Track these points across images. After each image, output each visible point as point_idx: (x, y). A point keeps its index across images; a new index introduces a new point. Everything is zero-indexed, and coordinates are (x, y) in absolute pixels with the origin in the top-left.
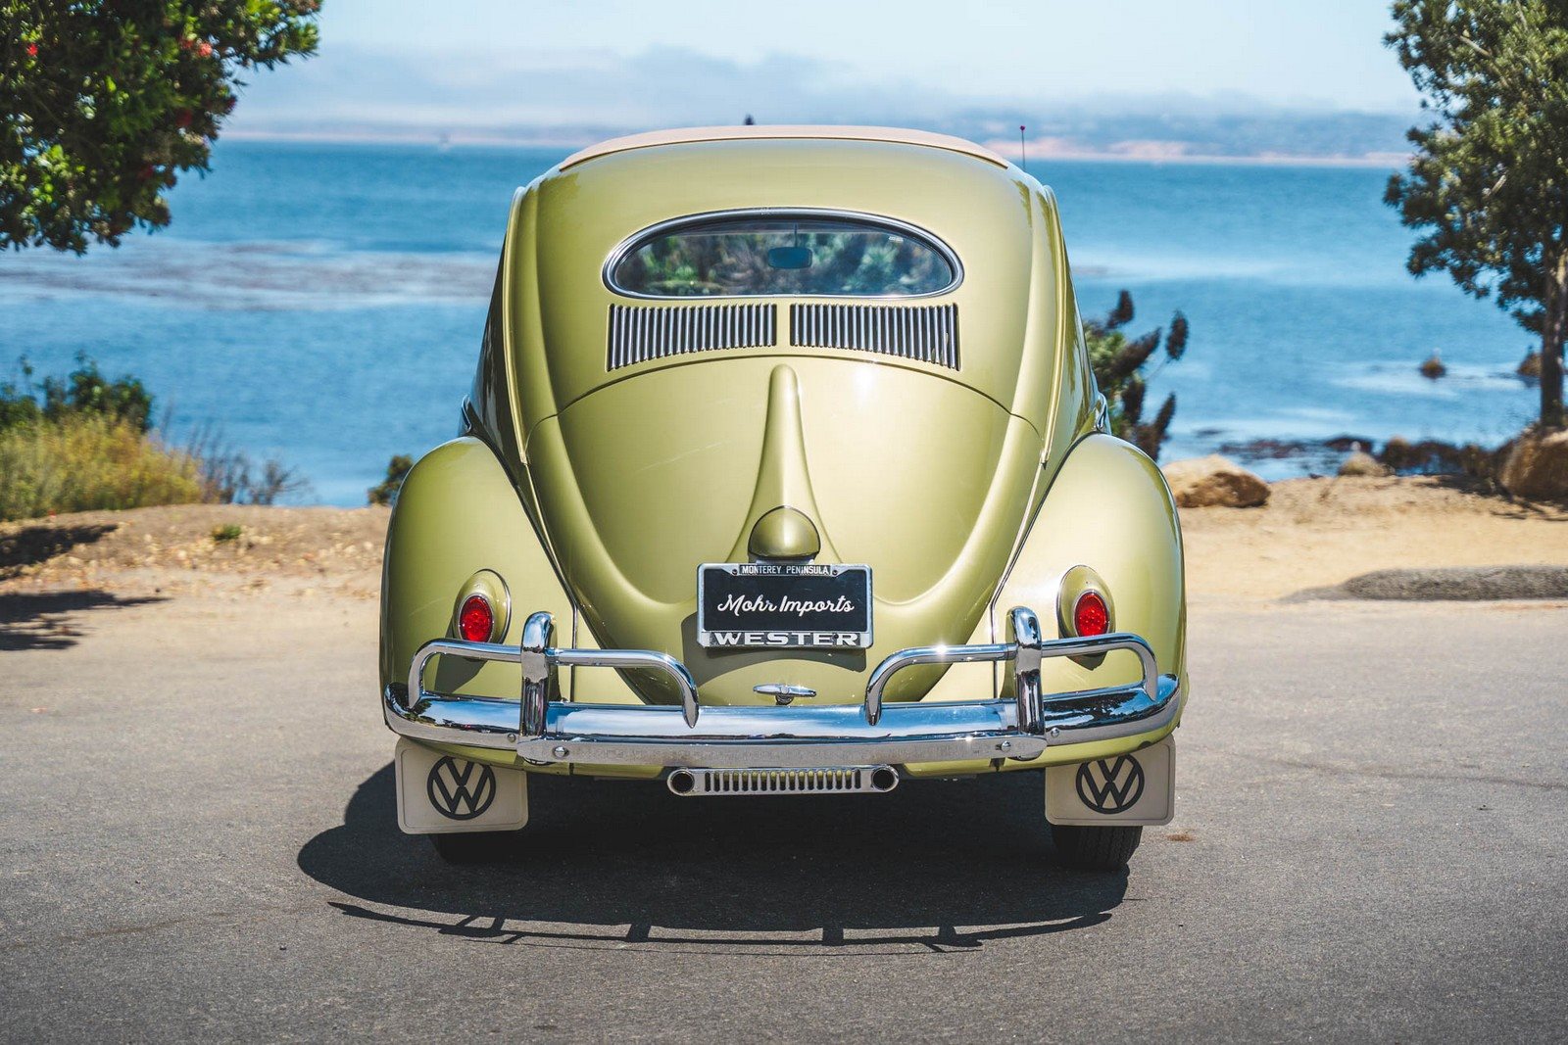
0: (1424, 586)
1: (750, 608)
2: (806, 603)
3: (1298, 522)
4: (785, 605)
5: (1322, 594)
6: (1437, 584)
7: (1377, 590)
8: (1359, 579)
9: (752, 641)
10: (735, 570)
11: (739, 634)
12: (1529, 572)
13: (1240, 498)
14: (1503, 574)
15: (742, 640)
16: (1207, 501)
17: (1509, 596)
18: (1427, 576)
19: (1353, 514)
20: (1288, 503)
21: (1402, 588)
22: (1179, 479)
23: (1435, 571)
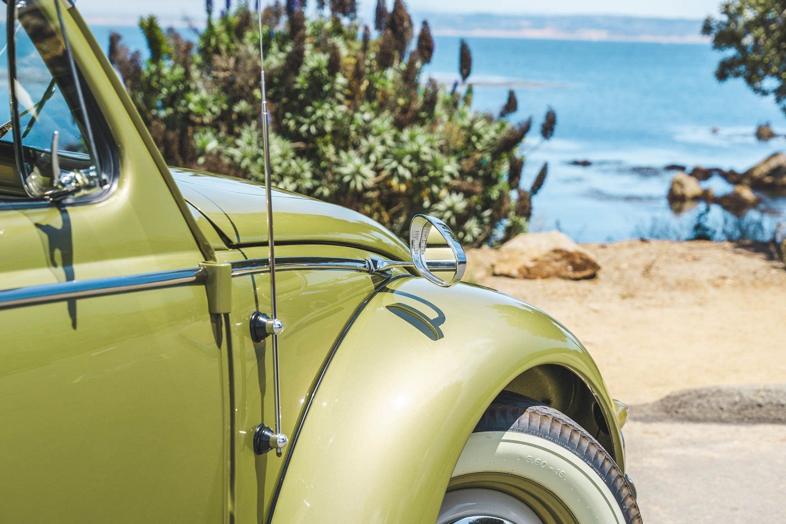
0: (746, 407)
6: (760, 406)
7: (695, 411)
8: (676, 398)
13: (575, 272)
16: (545, 274)
18: (749, 396)
20: (616, 275)
21: (722, 409)
22: (522, 254)
23: (758, 391)
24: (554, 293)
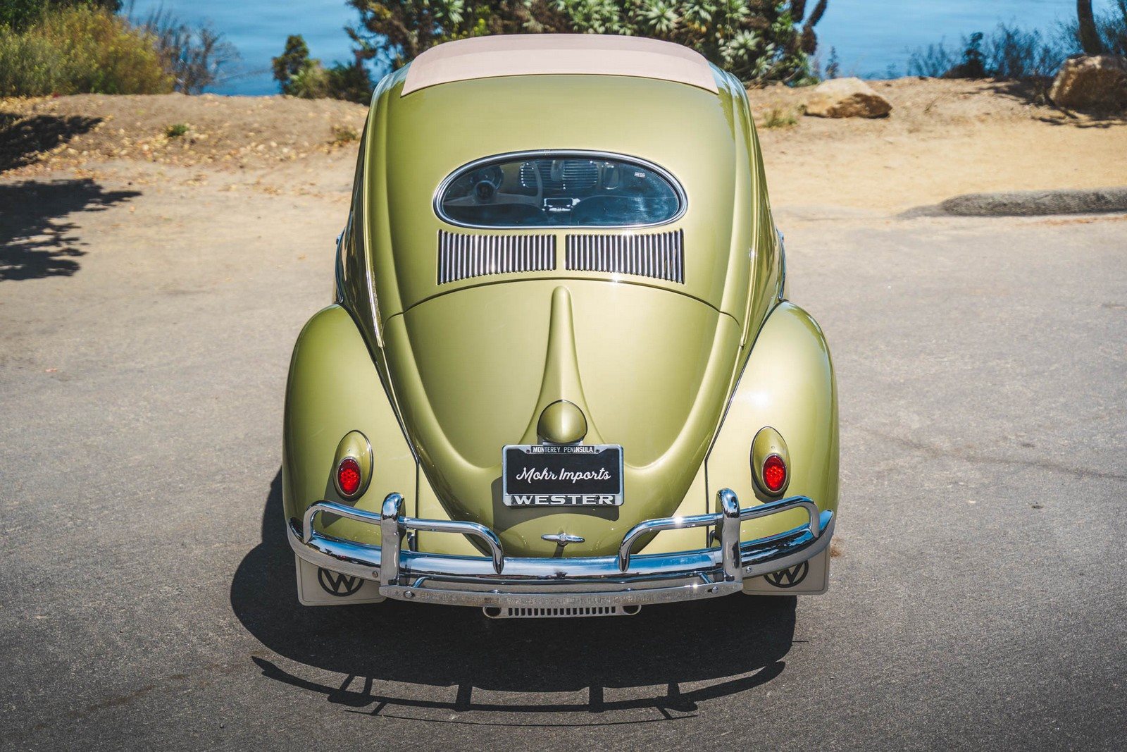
0: (996, 206)
1: (539, 477)
2: (578, 474)
3: (911, 132)
4: (563, 475)
5: (927, 212)
6: (1005, 205)
7: (963, 209)
8: (952, 201)
9: (540, 501)
10: (528, 451)
11: (531, 497)
12: (1067, 195)
13: (871, 111)
14: (1049, 198)
15: (533, 500)
16: (848, 114)
17: (1054, 213)
18: (998, 199)
19: (948, 124)
20: (904, 113)
21: (981, 207)
22: (830, 97)
23: (1004, 196)
24: (857, 129)
